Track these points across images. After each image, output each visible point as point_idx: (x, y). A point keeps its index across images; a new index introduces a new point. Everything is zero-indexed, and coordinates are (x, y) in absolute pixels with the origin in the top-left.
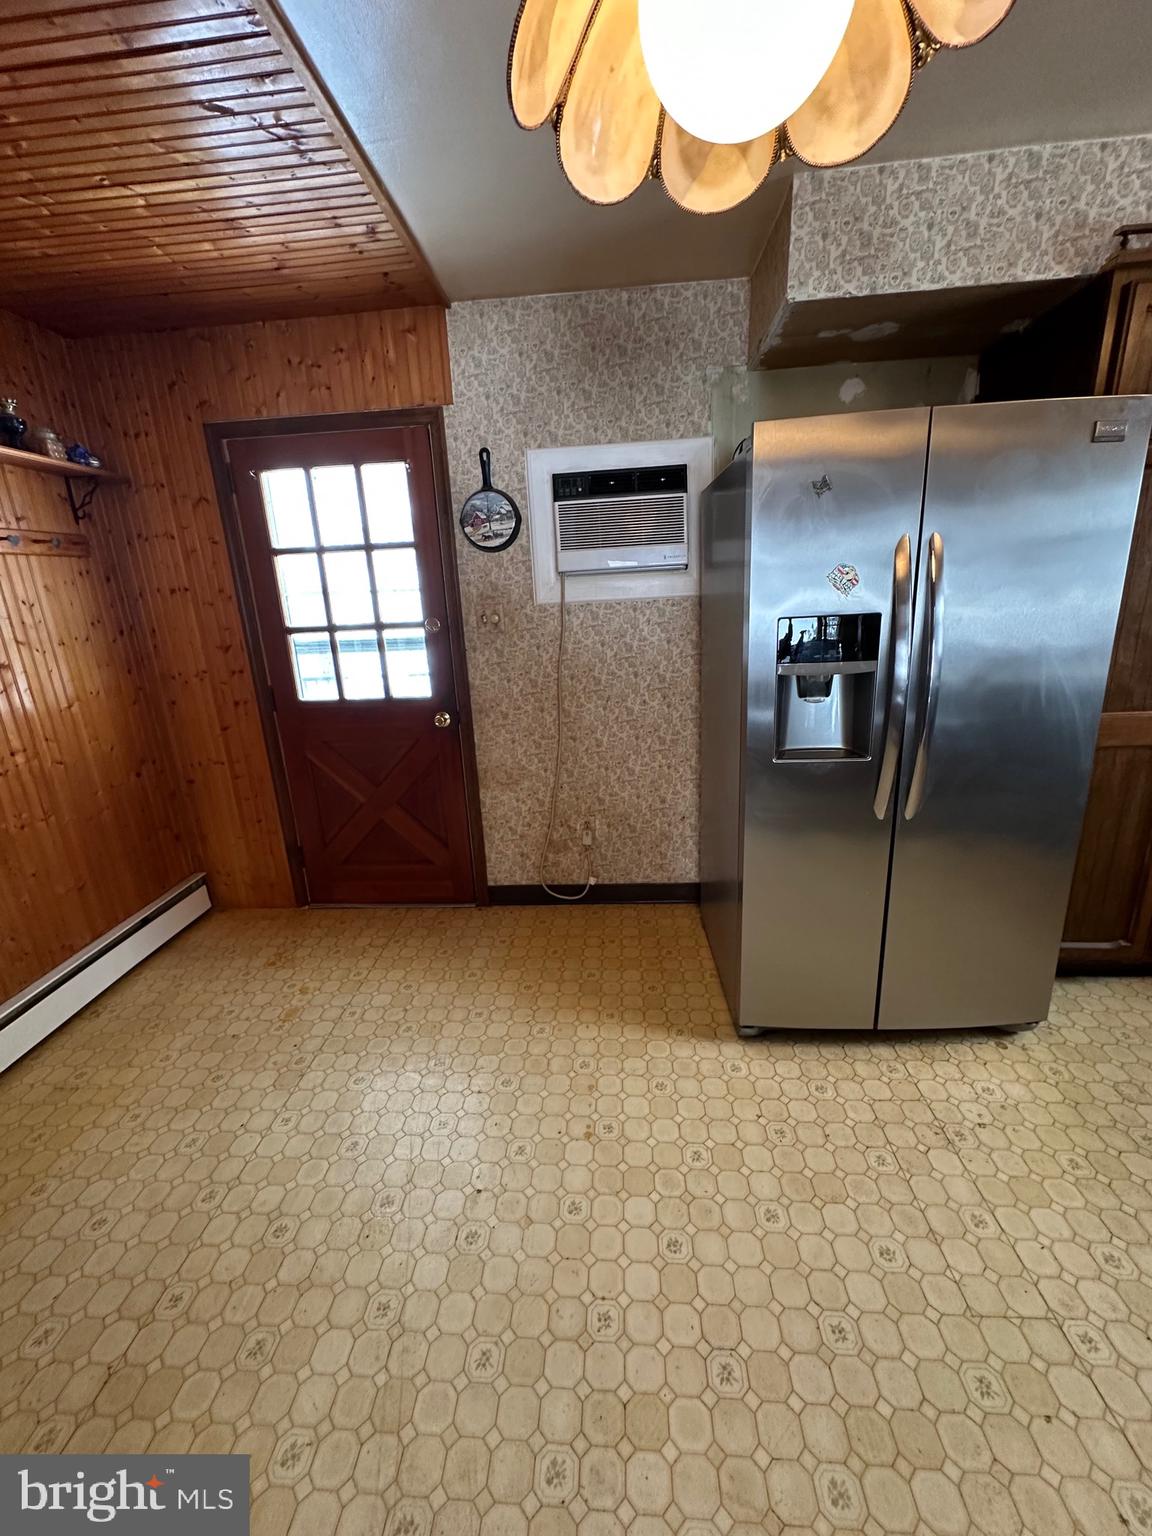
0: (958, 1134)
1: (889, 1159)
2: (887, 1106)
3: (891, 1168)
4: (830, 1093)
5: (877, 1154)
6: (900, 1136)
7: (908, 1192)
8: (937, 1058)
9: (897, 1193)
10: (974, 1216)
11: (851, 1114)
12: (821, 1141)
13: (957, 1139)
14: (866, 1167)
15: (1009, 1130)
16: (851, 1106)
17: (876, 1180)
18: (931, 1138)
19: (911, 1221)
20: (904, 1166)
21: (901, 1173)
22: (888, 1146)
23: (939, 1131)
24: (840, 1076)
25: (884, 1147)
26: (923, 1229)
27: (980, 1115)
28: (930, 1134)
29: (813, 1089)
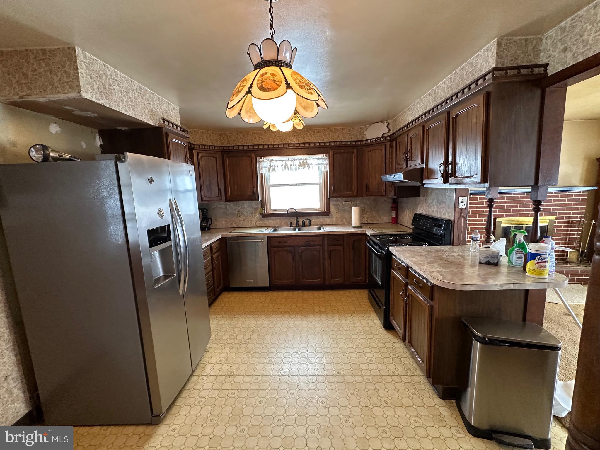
0: (232, 372)
1: (233, 391)
2: (215, 385)
3: (236, 393)
4: (203, 400)
5: (230, 394)
6: (227, 386)
7: (245, 391)
8: (204, 366)
9: (244, 394)
10: (255, 379)
11: (214, 396)
12: (220, 408)
13: (233, 373)
14: (234, 399)
15: (235, 362)
16: (210, 395)
17: (239, 397)
18: (231, 379)
19: (253, 393)
20: (237, 389)
21: (239, 390)
22: (229, 390)
23: (229, 376)
24: (197, 394)
25: (229, 391)
26: (256, 391)
27: (227, 366)
28: (229, 379)
29: (198, 404)
